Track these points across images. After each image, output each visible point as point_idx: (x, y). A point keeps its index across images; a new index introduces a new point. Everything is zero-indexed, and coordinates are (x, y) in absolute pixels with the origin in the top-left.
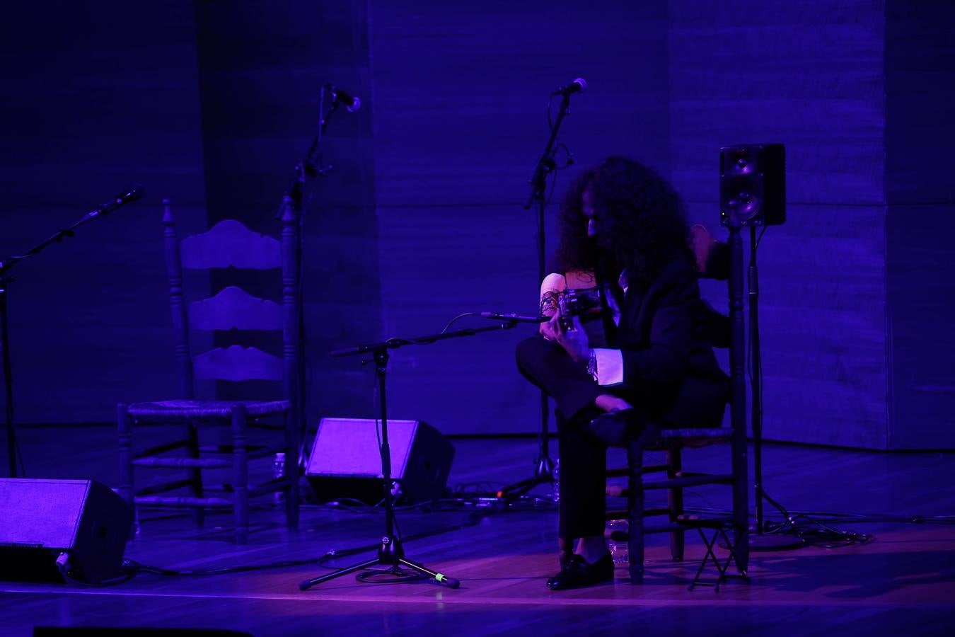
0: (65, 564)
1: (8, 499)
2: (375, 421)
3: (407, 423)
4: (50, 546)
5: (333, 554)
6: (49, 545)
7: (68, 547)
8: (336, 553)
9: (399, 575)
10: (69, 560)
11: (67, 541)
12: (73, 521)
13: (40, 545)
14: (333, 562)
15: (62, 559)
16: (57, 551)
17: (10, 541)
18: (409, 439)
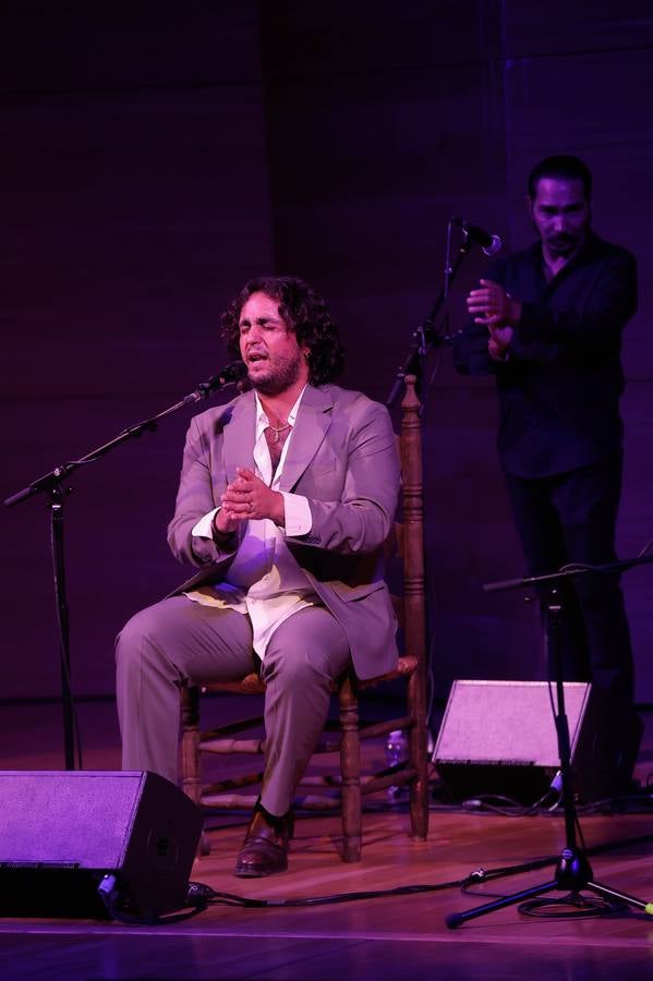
0: (111, 892)
1: (32, 800)
2: (547, 683)
3: (575, 687)
4: (90, 867)
5: (480, 875)
6: (88, 864)
7: (114, 867)
8: (485, 873)
9: (579, 906)
10: (116, 886)
11: (113, 858)
12: (122, 830)
13: (77, 865)
14: (480, 887)
15: (106, 884)
16: (101, 873)
17: (34, 860)
18: (579, 709)
